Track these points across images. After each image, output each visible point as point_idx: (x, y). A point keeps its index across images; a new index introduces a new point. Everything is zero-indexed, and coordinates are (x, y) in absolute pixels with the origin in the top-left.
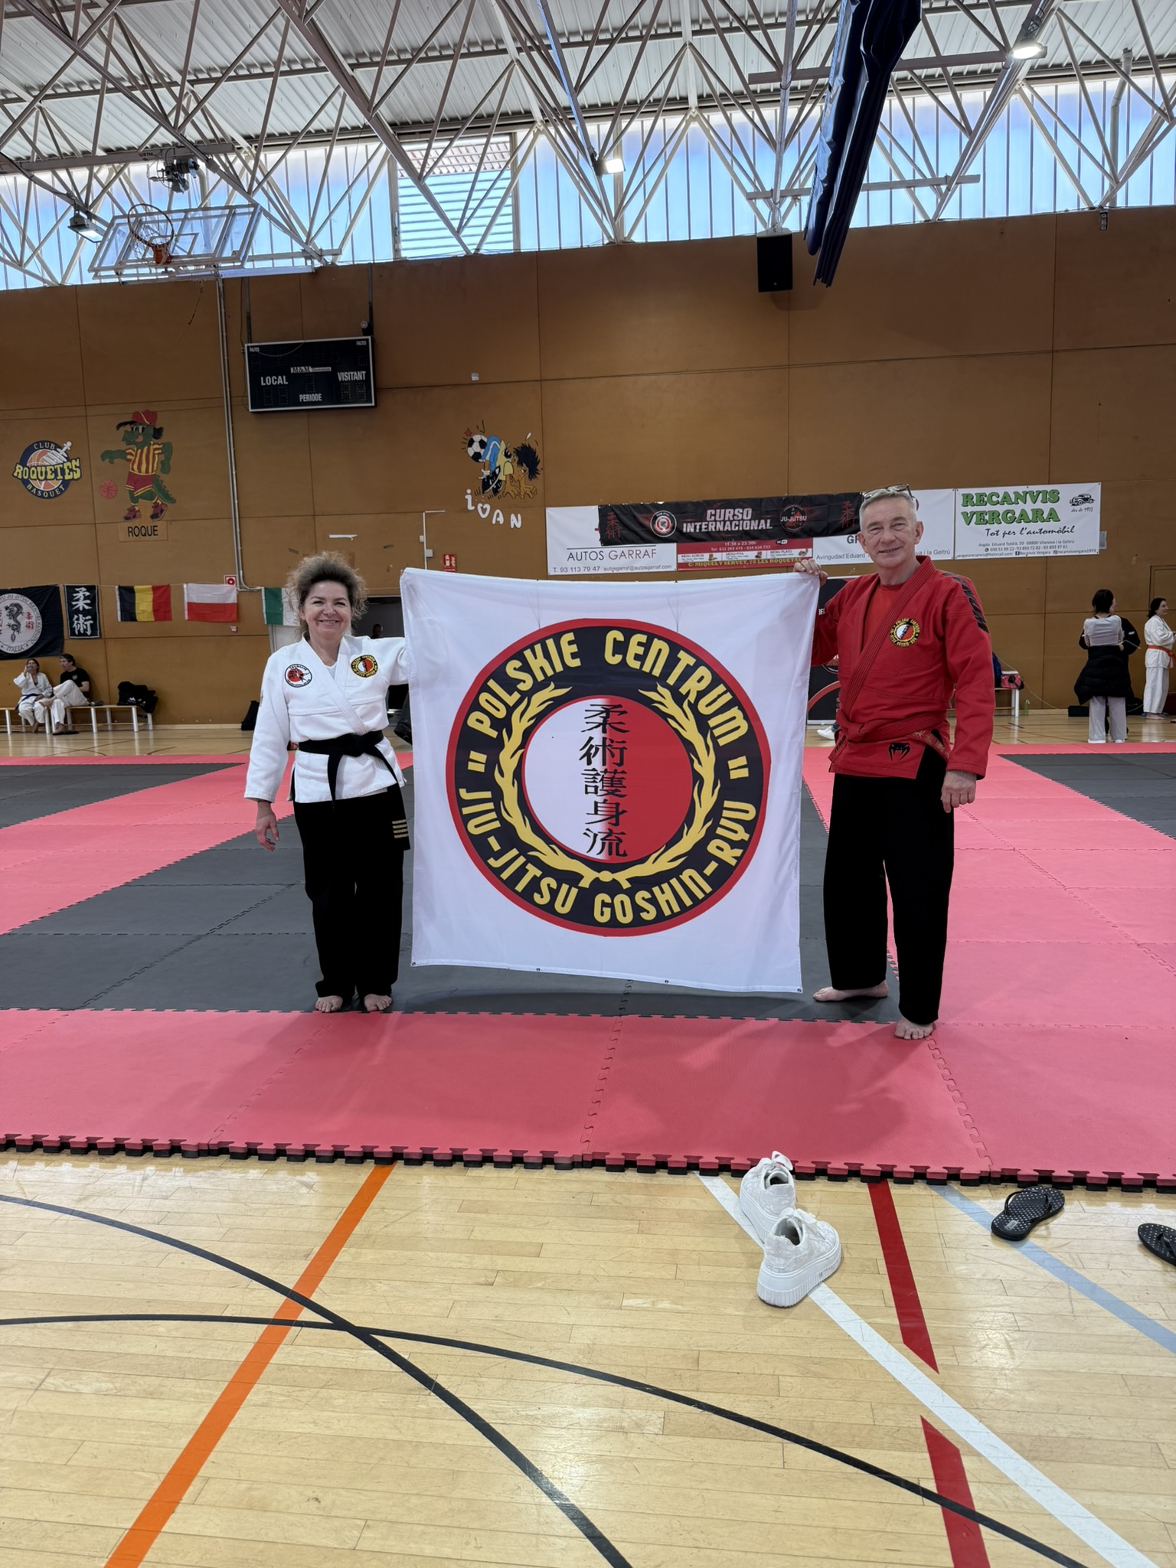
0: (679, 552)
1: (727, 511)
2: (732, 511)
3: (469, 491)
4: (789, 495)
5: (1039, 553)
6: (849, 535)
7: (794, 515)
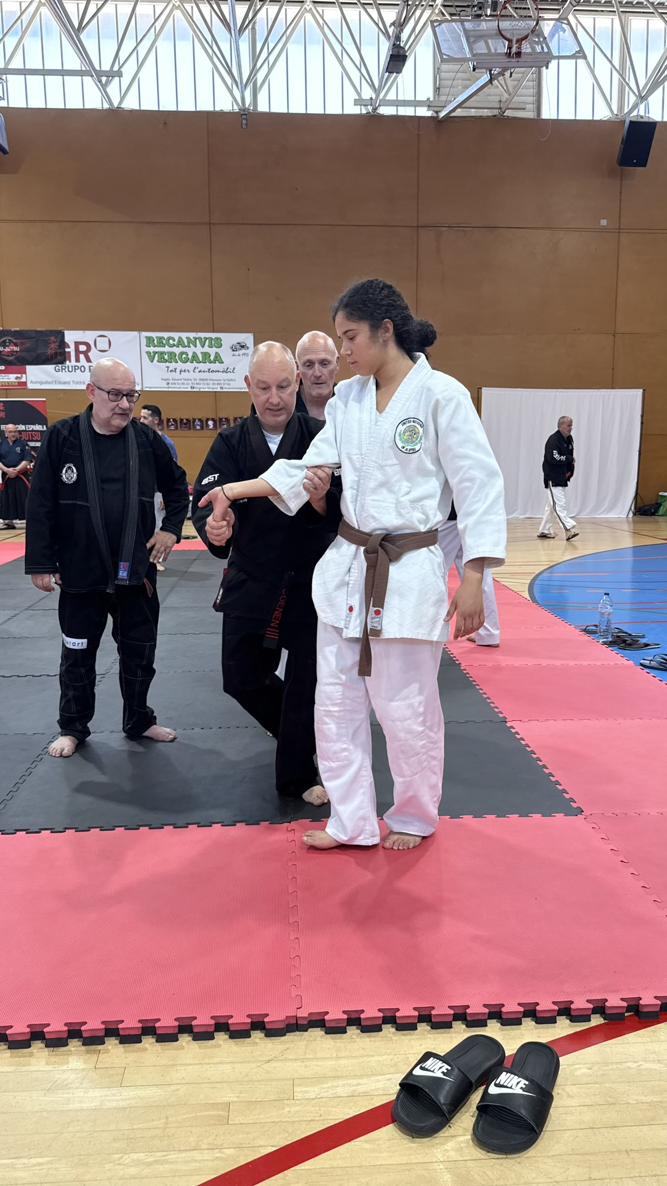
4: (4, 329)
5: (209, 388)
6: (54, 366)
7: (8, 346)
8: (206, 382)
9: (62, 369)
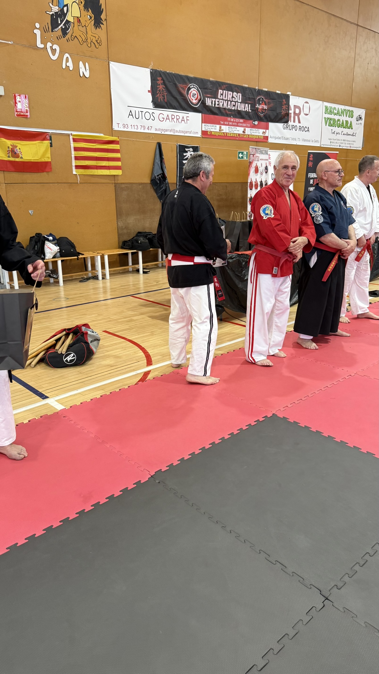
0: (204, 121)
1: (229, 92)
2: (231, 93)
3: (37, 25)
4: (259, 88)
5: (346, 147)
6: (283, 124)
7: (260, 104)
8: (345, 142)
9: (287, 127)
